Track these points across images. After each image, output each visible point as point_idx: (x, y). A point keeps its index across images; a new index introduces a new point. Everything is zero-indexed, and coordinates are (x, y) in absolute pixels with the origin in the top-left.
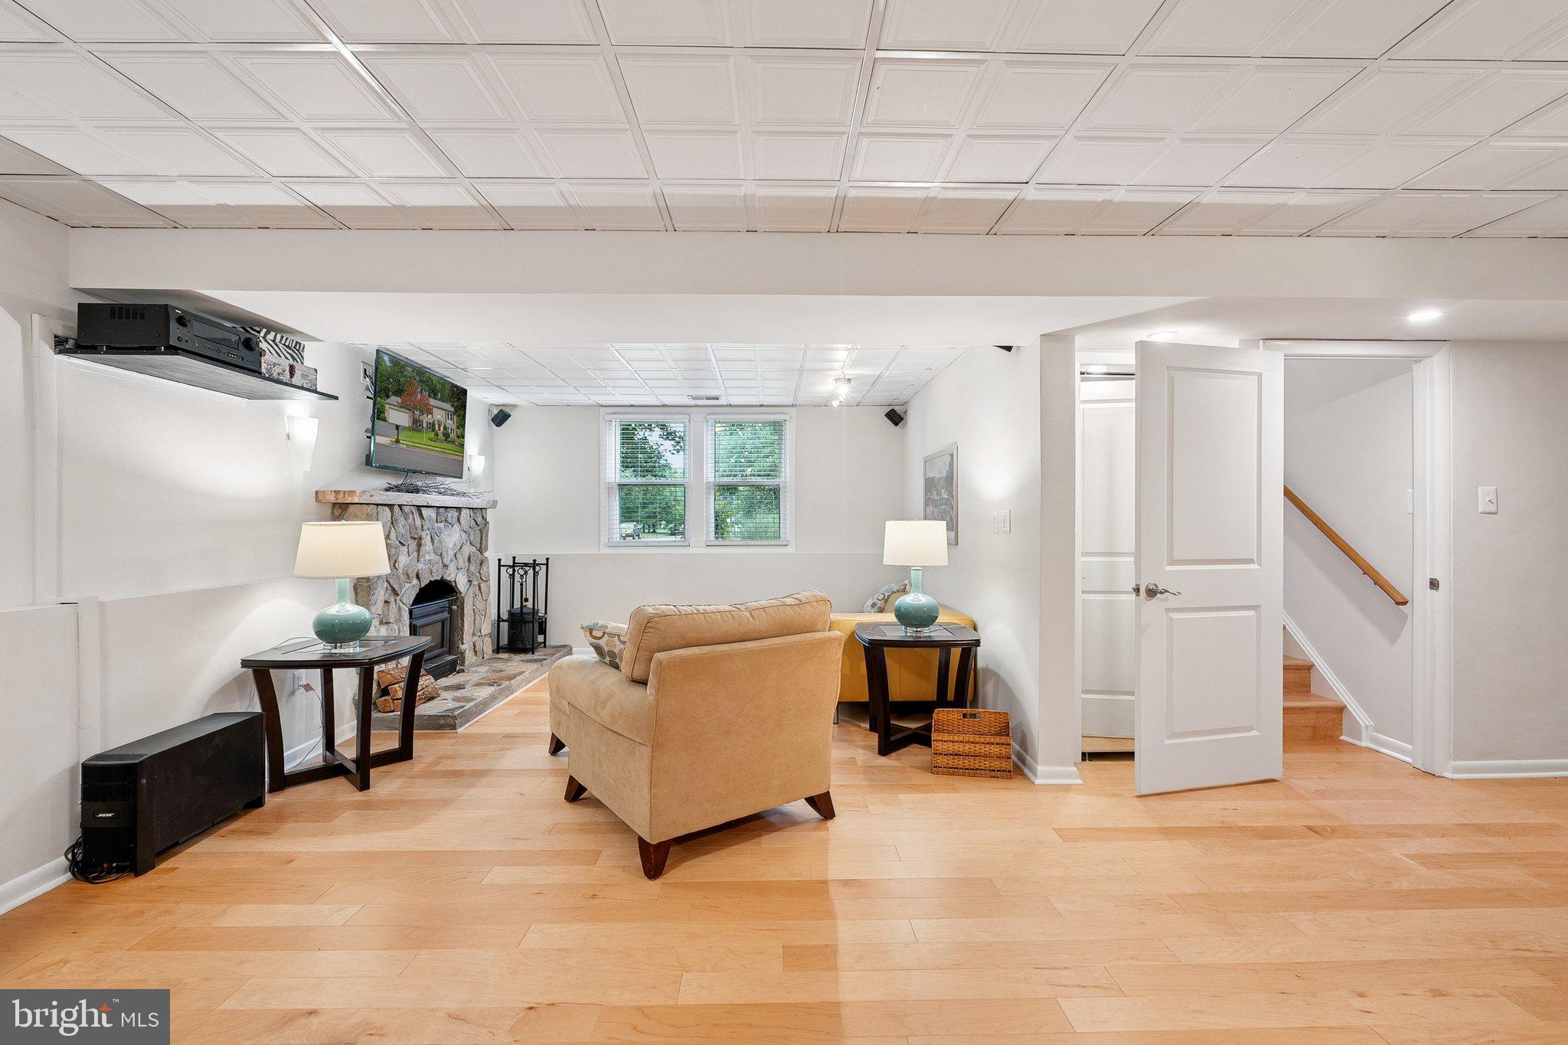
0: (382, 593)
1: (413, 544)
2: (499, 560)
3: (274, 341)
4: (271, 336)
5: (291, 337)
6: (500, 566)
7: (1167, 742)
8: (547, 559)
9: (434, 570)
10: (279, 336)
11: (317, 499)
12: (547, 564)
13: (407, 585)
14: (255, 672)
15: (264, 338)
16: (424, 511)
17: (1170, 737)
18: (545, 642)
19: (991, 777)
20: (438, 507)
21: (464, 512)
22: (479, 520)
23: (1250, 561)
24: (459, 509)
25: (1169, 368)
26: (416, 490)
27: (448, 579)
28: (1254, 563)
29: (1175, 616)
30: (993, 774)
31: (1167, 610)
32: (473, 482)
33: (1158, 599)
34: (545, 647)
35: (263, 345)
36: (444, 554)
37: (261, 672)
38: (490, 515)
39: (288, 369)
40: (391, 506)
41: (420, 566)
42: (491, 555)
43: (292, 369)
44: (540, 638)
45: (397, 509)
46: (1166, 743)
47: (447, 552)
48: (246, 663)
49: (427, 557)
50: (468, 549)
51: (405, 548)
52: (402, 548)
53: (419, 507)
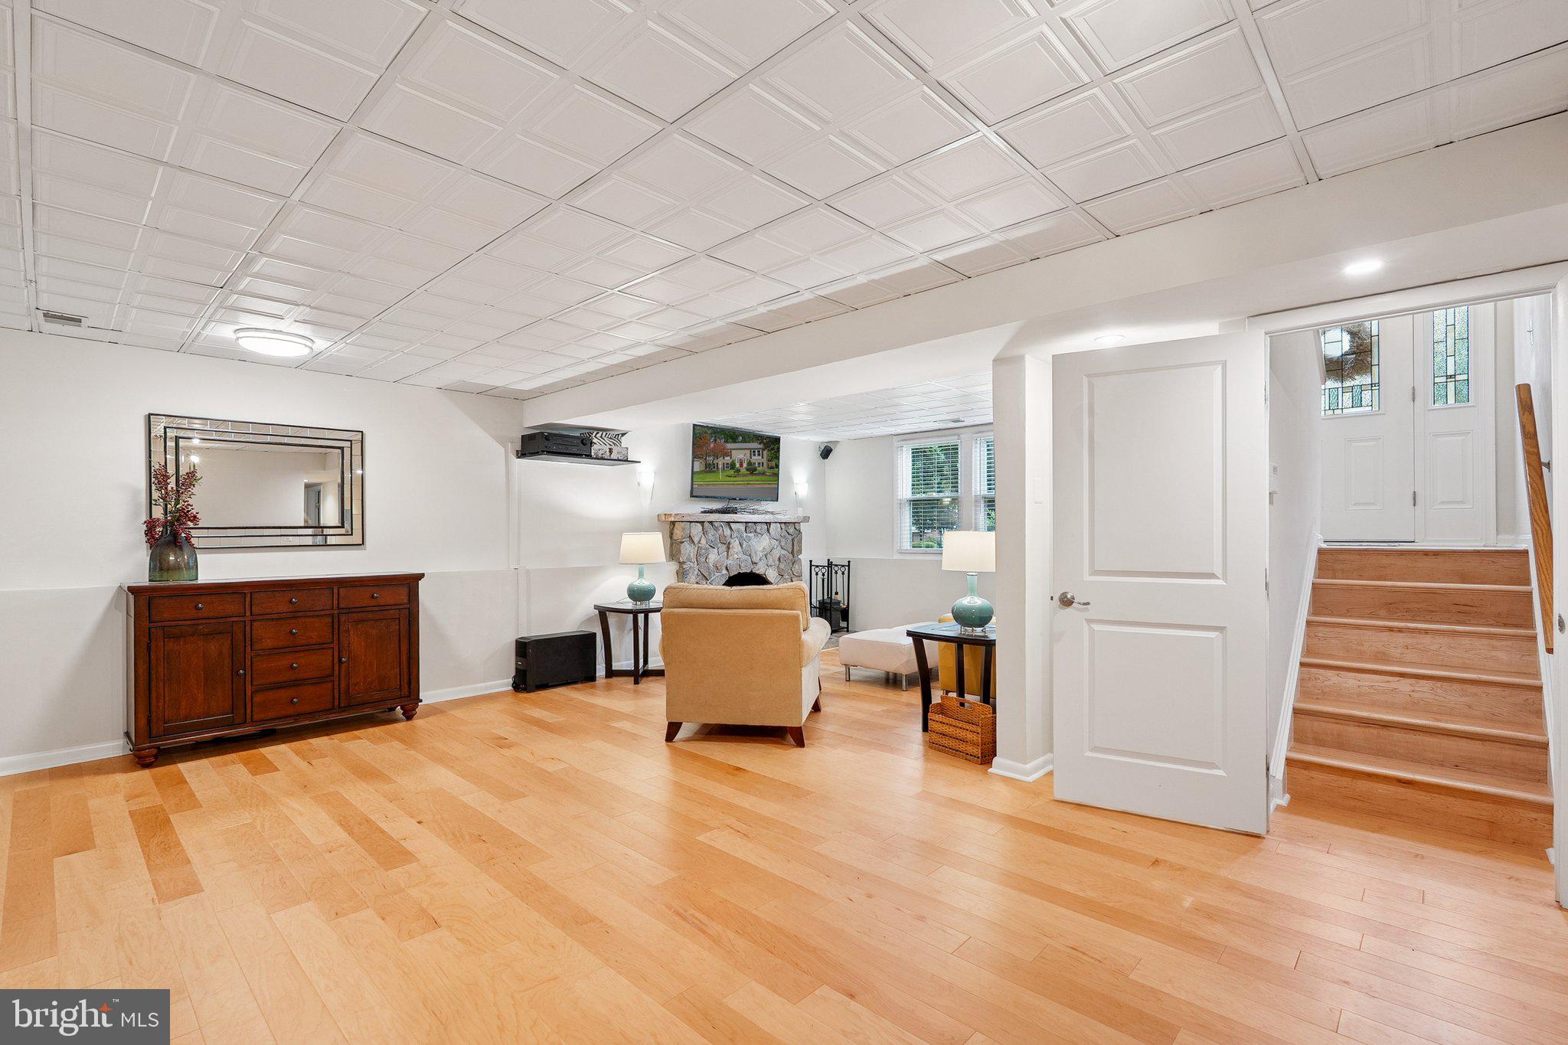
0: (694, 577)
1: (724, 547)
2: (811, 561)
3: (601, 437)
4: (599, 435)
5: (612, 433)
6: (811, 565)
7: (1088, 754)
8: (849, 562)
9: (742, 565)
10: (604, 434)
11: (659, 520)
12: (849, 566)
13: (717, 574)
14: (599, 612)
15: (595, 436)
16: (732, 525)
17: (1095, 749)
18: (848, 628)
19: (966, 759)
20: (746, 523)
21: (772, 525)
22: (792, 532)
23: (1212, 576)
24: (768, 524)
25: (1088, 376)
26: (734, 511)
27: (757, 572)
28: (1218, 578)
29: (1096, 627)
30: (969, 757)
31: (1089, 621)
32: (799, 503)
33: (1075, 608)
34: (848, 631)
35: (595, 440)
36: (753, 554)
37: (603, 613)
38: (803, 527)
39: (608, 451)
40: (702, 523)
41: (729, 562)
42: (804, 557)
43: (611, 451)
44: (843, 624)
45: (706, 524)
46: (1086, 754)
47: (756, 553)
48: (596, 607)
49: (736, 556)
50: (778, 552)
51: (716, 550)
52: (711, 549)
53: (729, 523)
